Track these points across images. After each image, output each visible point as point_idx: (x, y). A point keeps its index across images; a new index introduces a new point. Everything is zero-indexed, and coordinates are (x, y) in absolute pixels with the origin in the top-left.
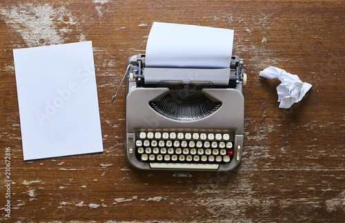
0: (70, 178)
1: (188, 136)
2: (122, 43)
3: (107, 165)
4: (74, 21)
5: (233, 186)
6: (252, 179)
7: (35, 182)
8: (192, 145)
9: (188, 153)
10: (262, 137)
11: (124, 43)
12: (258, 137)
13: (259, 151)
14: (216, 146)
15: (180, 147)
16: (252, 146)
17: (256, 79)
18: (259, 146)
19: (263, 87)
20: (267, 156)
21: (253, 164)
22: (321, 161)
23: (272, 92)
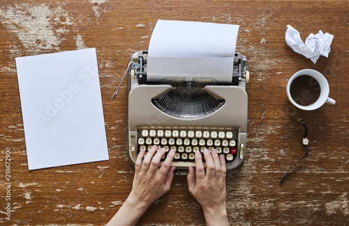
0: (66, 180)
1: (191, 134)
2: (118, 44)
3: (104, 168)
4: (71, 21)
5: (232, 188)
6: (251, 181)
7: (32, 184)
8: (194, 143)
9: (190, 151)
10: (261, 139)
11: (121, 44)
12: (257, 138)
13: (258, 153)
14: (219, 144)
15: (183, 145)
16: (251, 147)
17: (255, 81)
18: (258, 148)
19: (262, 88)
20: (266, 158)
21: (251, 167)
22: (321, 163)
23: (271, 93)
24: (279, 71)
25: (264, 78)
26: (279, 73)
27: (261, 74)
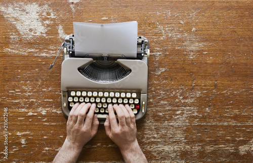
0: (51, 130)
1: (106, 94)
4: (54, 16)
5: (171, 136)
6: (185, 131)
7: (26, 133)
8: (109, 101)
9: (106, 107)
10: (192, 100)
12: (189, 100)
13: (190, 110)
14: (127, 102)
15: (101, 102)
16: (185, 106)
17: (188, 58)
18: (190, 106)
19: (193, 64)
20: (196, 114)
21: (185, 120)
22: (236, 118)
23: (200, 67)
24: (205, 51)
25: (194, 56)
26: (205, 53)
27: (192, 54)
